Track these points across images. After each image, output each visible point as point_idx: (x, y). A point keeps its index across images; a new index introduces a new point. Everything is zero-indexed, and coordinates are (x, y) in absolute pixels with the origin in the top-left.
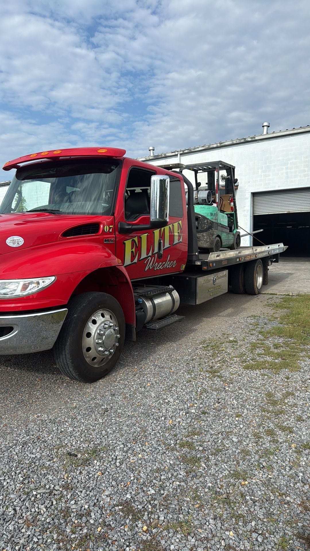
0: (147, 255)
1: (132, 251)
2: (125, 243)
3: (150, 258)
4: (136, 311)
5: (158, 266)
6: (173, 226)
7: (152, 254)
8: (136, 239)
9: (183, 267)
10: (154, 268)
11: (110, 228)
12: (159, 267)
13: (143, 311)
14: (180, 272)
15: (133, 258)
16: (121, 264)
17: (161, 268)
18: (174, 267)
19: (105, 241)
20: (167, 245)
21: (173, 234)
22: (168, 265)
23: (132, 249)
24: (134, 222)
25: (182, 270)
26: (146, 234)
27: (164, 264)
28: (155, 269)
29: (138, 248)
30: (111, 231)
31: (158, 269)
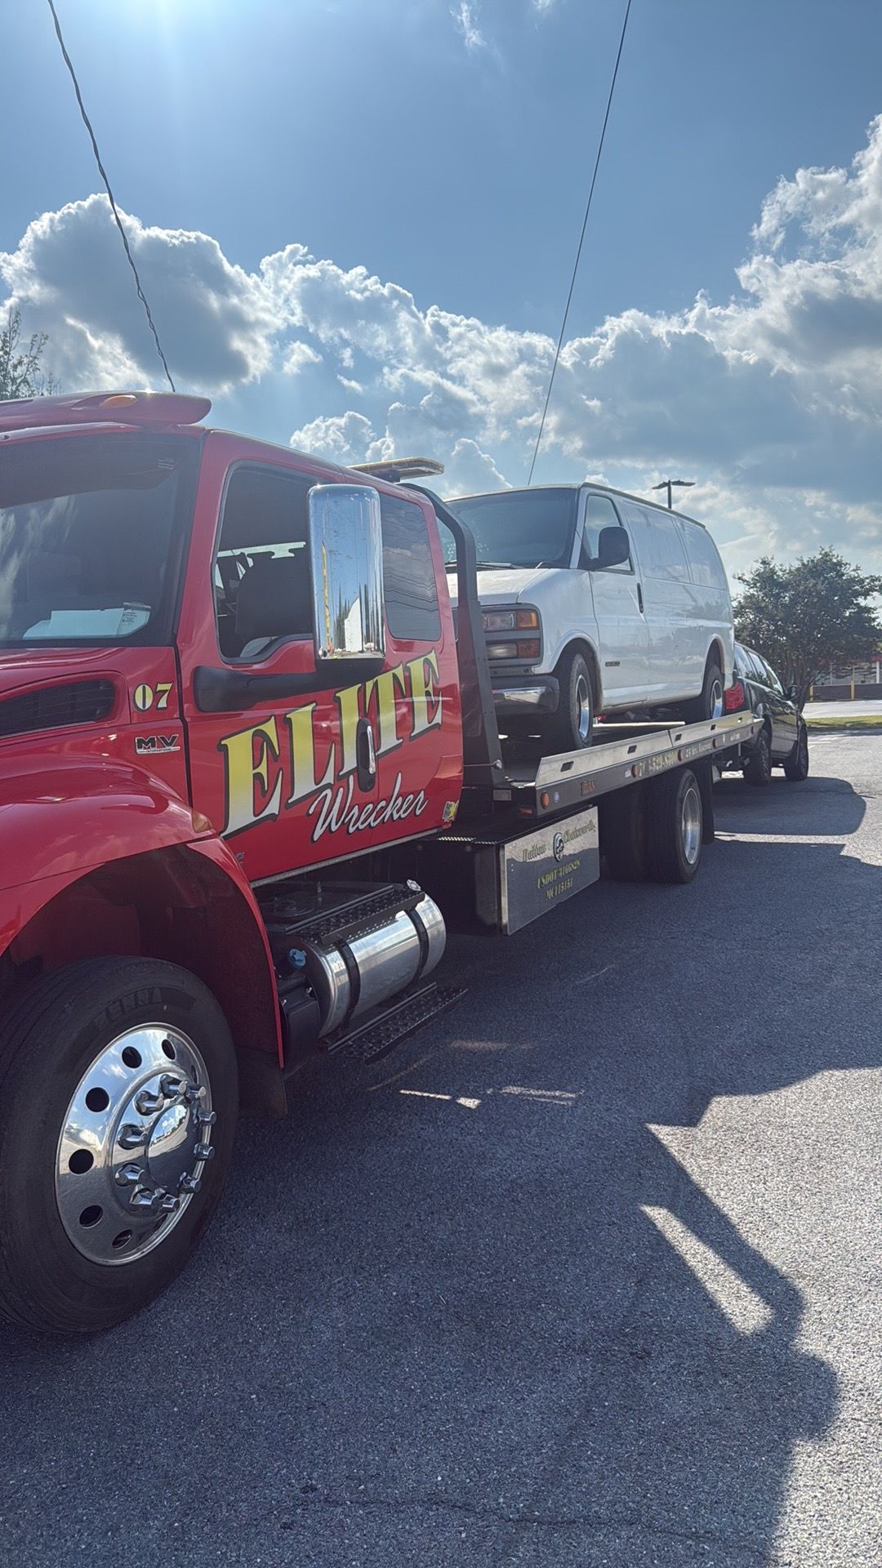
0: (317, 784)
1: (254, 775)
2: (226, 746)
3: (328, 792)
4: (282, 995)
5: (363, 817)
6: (407, 670)
7: (337, 777)
8: (270, 728)
9: (453, 808)
10: (345, 826)
11: (157, 695)
12: (362, 820)
13: (312, 994)
14: (441, 830)
15: (261, 795)
16: (209, 833)
17: (372, 825)
18: (418, 812)
19: (140, 747)
20: (389, 740)
21: (407, 700)
22: (395, 810)
23: (254, 768)
24: (256, 667)
25: (446, 819)
26: (309, 708)
27: (384, 809)
28: (351, 830)
29: (282, 763)
30: (163, 703)
31: (361, 827)
